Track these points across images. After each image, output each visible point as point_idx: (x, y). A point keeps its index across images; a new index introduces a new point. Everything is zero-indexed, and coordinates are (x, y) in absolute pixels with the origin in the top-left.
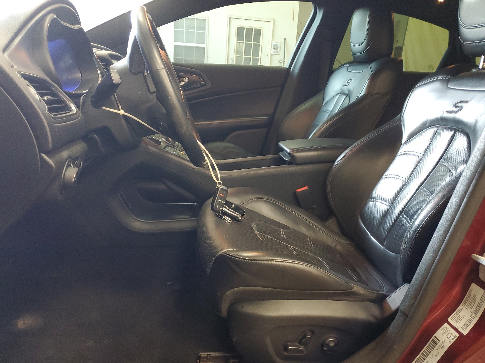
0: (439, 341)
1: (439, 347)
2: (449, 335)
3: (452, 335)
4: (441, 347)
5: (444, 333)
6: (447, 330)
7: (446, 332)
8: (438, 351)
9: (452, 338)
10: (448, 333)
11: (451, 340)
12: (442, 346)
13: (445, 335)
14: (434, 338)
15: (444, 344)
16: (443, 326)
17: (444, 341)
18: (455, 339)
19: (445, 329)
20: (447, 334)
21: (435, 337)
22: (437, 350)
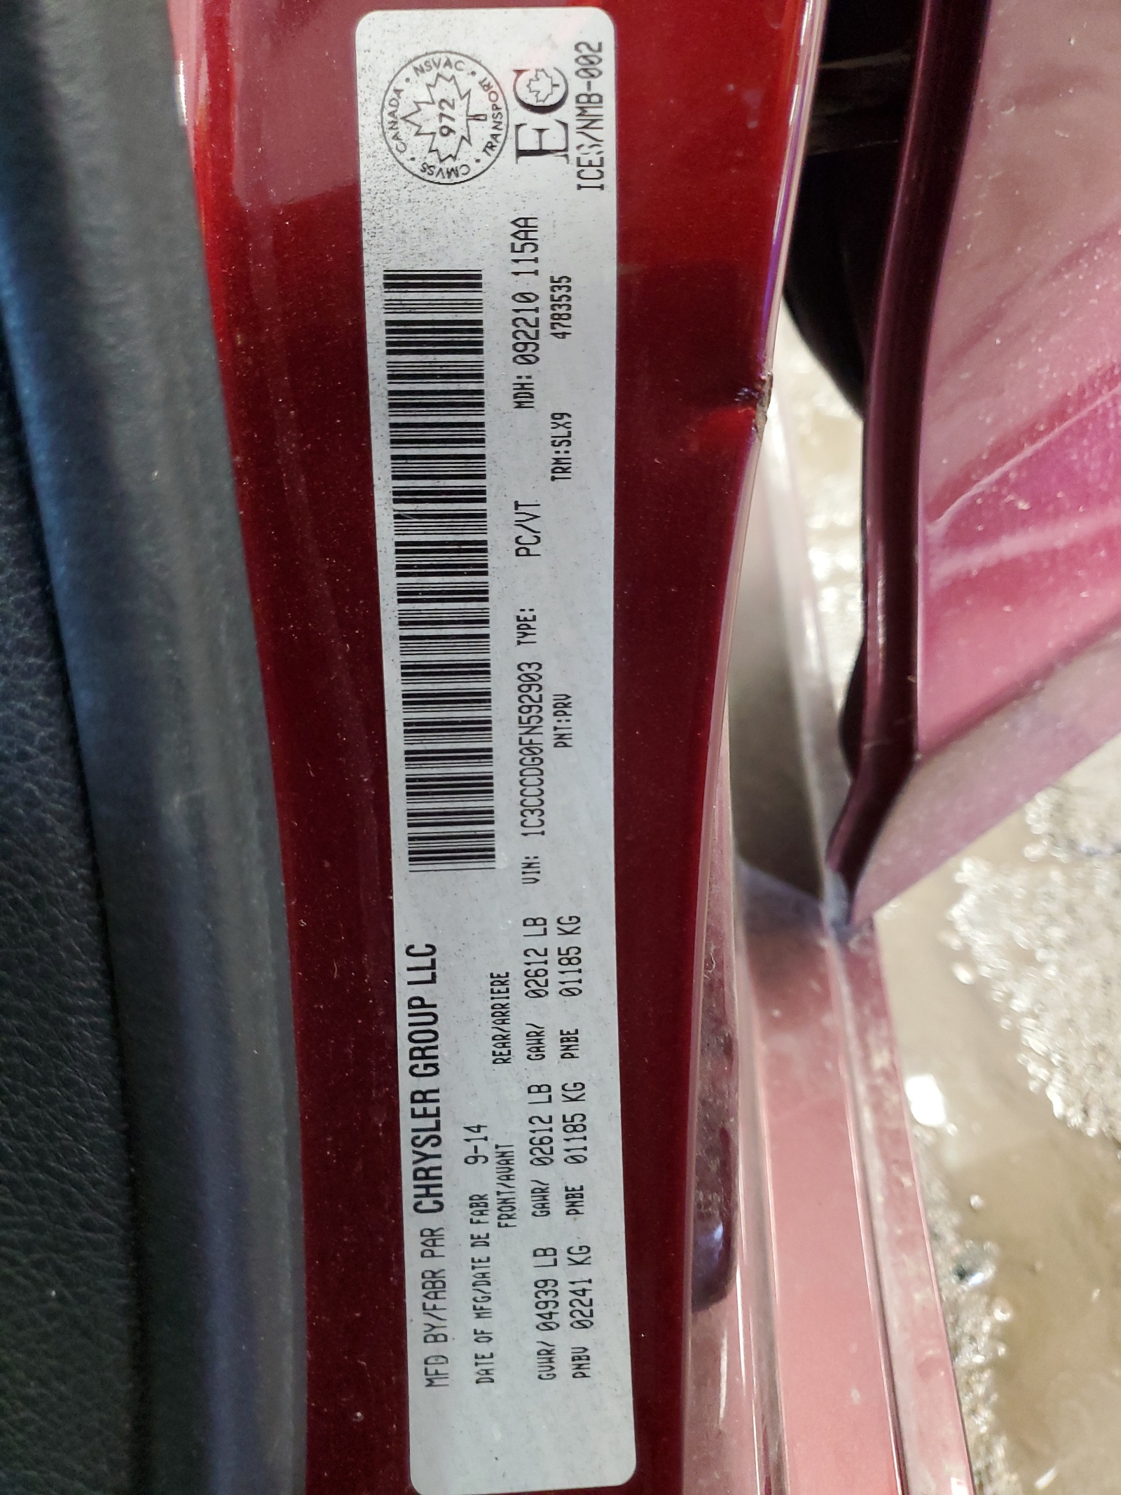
0: (471, 280)
1: (525, 353)
2: (519, 114)
3: (543, 86)
4: (545, 316)
5: (447, 145)
6: (444, 90)
7: (459, 112)
8: (545, 404)
9: (568, 112)
10: (481, 102)
11: (576, 139)
12: (544, 303)
13: (469, 154)
14: (390, 306)
15: (552, 260)
16: (362, 84)
17: (524, 230)
18: (606, 85)
19: (416, 90)
20: (481, 132)
21: (395, 280)
22: (523, 396)
